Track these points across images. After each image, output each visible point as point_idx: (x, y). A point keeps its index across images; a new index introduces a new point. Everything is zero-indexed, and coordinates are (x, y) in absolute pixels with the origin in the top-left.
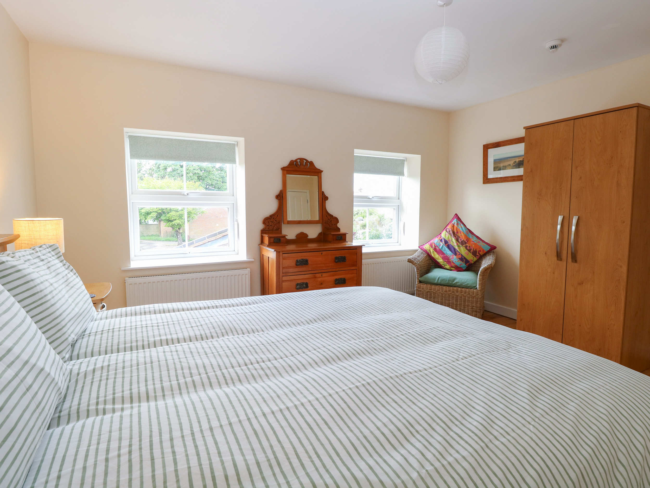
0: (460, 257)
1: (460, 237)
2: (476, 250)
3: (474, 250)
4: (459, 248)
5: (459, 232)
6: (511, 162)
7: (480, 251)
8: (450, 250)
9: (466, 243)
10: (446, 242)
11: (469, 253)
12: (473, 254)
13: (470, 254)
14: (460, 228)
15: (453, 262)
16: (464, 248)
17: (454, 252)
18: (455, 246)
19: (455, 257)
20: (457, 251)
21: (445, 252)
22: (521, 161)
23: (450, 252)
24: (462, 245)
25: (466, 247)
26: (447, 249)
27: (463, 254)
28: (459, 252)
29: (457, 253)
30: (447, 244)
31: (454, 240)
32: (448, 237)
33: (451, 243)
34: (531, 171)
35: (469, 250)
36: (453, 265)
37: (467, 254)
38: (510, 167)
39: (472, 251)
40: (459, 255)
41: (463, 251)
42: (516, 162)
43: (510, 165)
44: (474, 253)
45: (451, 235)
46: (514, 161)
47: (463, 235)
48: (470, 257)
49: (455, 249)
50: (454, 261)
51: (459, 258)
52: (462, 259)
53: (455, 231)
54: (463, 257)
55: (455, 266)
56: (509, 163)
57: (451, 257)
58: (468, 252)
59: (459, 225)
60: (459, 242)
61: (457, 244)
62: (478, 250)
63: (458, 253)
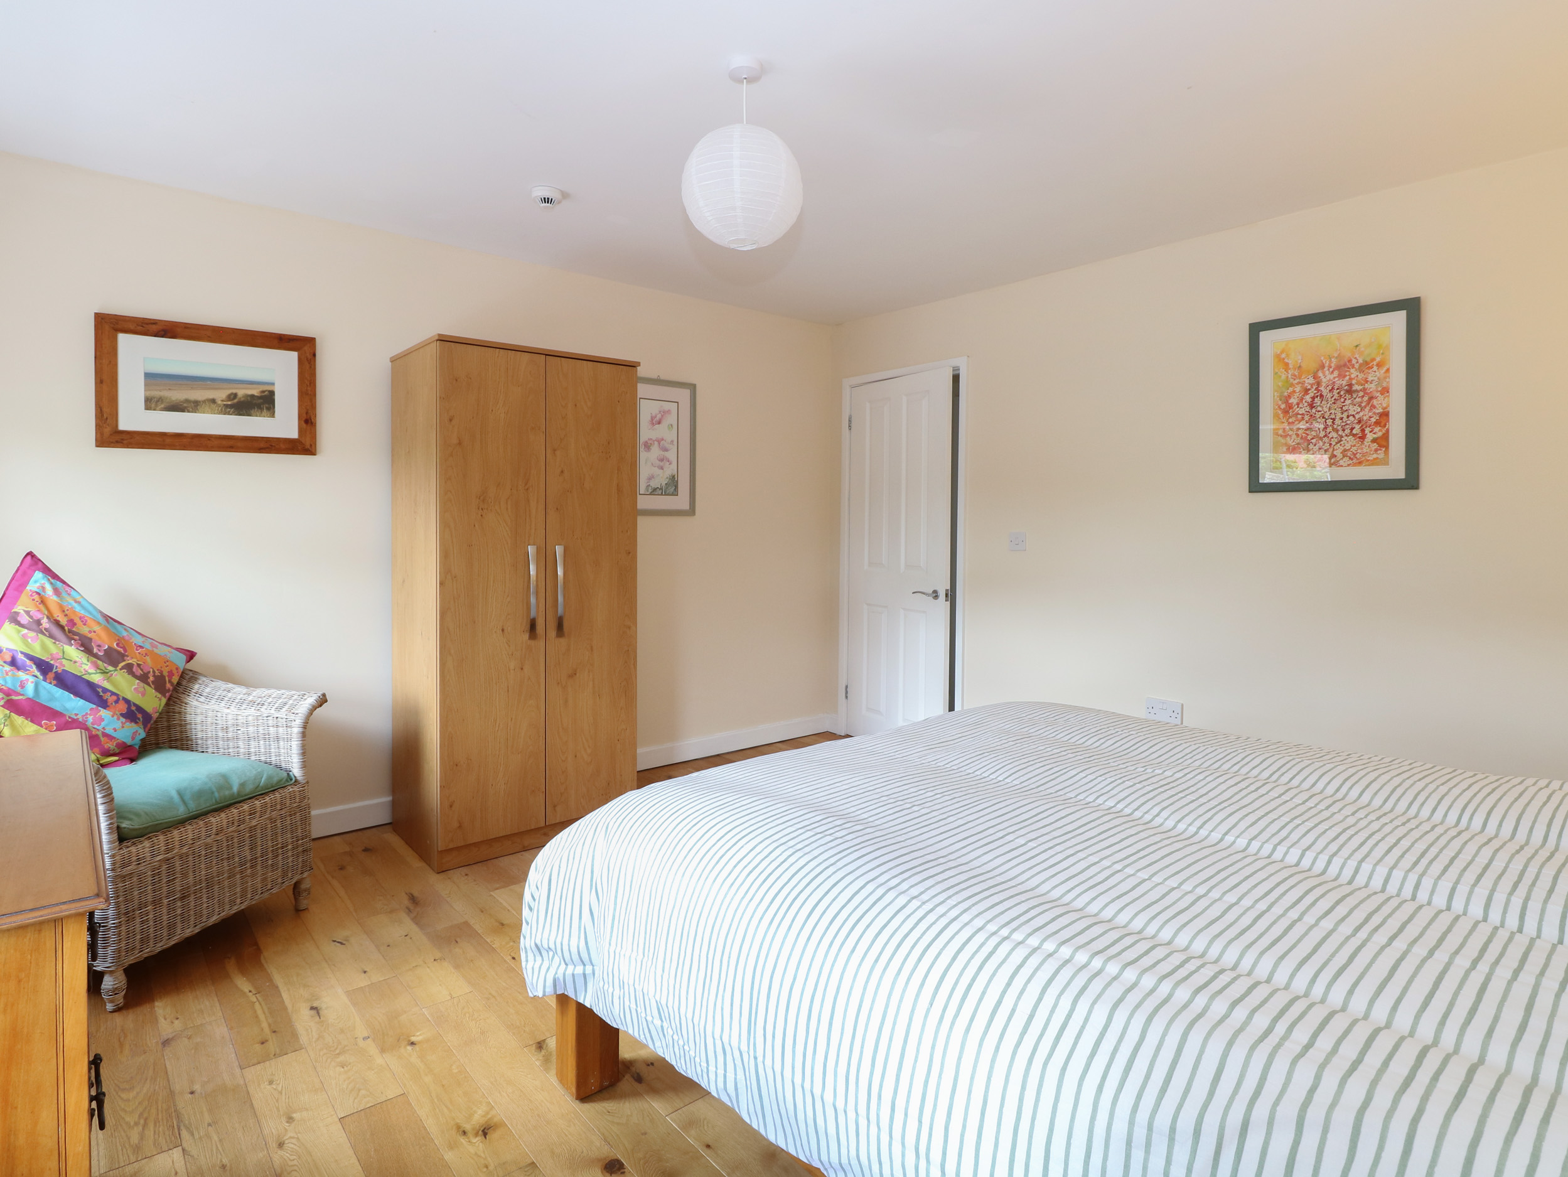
0: (123, 707)
1: (90, 639)
2: (161, 672)
3: (157, 673)
4: (108, 680)
5: (77, 620)
6: (221, 395)
7: (171, 674)
8: (77, 694)
9: (122, 657)
10: (44, 667)
11: (146, 686)
12: (157, 689)
13: (151, 691)
14: (76, 605)
15: (105, 735)
16: (124, 673)
17: (96, 699)
18: (87, 673)
19: (104, 713)
20: (105, 690)
21: (56, 706)
22: (252, 396)
23: (80, 702)
24: (115, 664)
25: (129, 668)
26: (59, 692)
27: (129, 697)
28: (113, 694)
29: (107, 696)
30: (51, 675)
31: (73, 652)
32: (44, 647)
33: (68, 667)
34: (460, 443)
35: (143, 678)
36: (111, 746)
37: (143, 694)
38: (213, 406)
39: (152, 678)
40: (117, 702)
41: (123, 684)
42: (235, 395)
43: (213, 401)
44: (159, 684)
45: (51, 636)
46: (230, 392)
47: (96, 628)
48: (152, 702)
49: (92, 686)
50: (109, 731)
51: (122, 715)
52: (133, 713)
53: (64, 621)
54: (134, 708)
55: (118, 745)
56: (210, 394)
57: (90, 719)
58: (142, 684)
59: (64, 594)
60: (96, 656)
61: (97, 667)
62: (165, 674)
63: (111, 699)
